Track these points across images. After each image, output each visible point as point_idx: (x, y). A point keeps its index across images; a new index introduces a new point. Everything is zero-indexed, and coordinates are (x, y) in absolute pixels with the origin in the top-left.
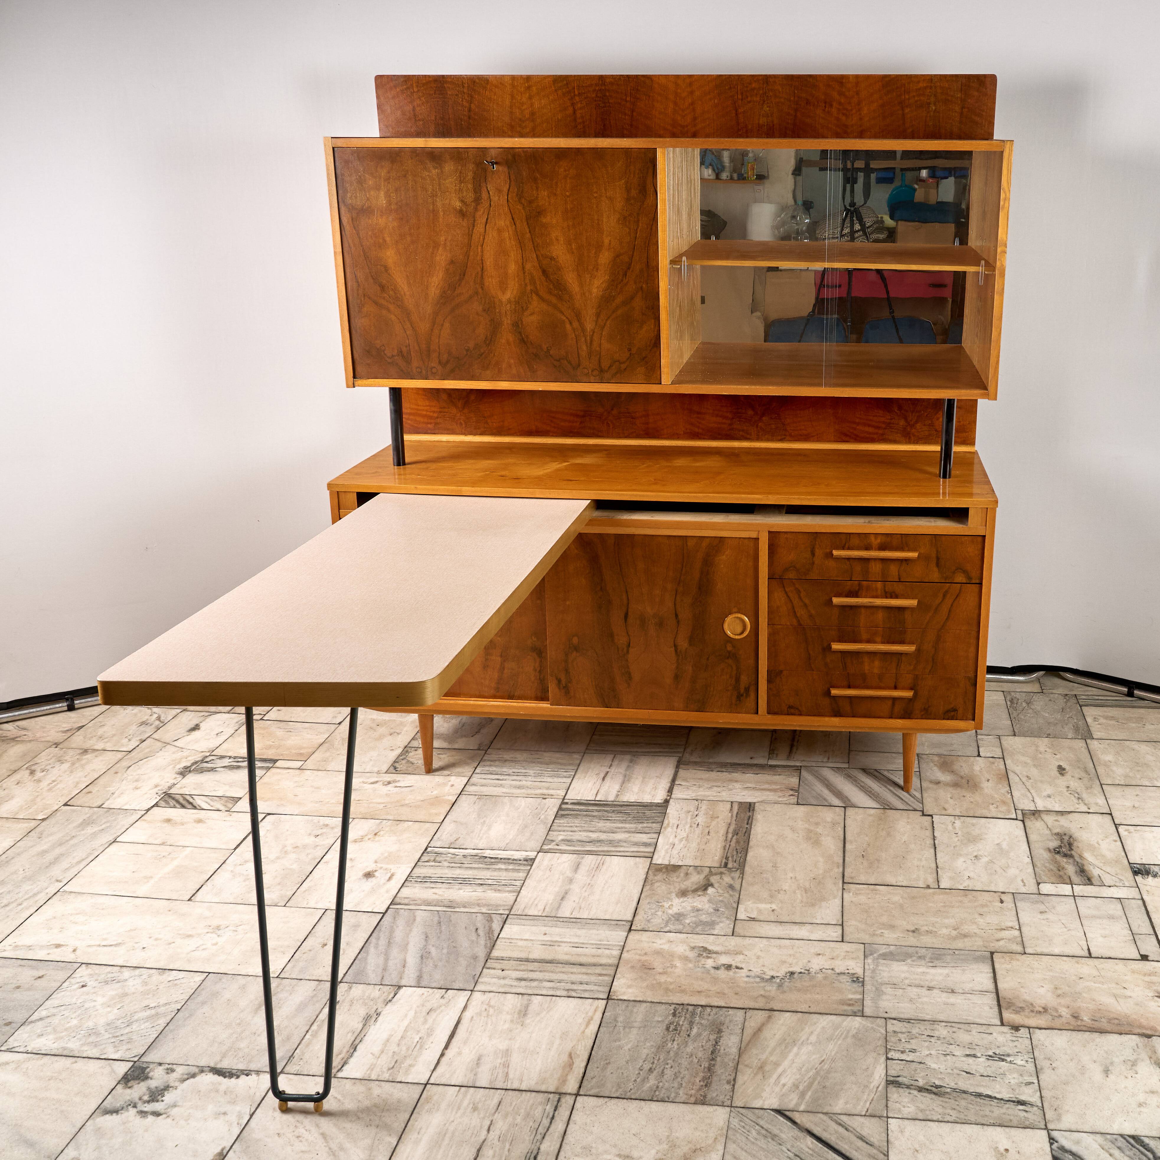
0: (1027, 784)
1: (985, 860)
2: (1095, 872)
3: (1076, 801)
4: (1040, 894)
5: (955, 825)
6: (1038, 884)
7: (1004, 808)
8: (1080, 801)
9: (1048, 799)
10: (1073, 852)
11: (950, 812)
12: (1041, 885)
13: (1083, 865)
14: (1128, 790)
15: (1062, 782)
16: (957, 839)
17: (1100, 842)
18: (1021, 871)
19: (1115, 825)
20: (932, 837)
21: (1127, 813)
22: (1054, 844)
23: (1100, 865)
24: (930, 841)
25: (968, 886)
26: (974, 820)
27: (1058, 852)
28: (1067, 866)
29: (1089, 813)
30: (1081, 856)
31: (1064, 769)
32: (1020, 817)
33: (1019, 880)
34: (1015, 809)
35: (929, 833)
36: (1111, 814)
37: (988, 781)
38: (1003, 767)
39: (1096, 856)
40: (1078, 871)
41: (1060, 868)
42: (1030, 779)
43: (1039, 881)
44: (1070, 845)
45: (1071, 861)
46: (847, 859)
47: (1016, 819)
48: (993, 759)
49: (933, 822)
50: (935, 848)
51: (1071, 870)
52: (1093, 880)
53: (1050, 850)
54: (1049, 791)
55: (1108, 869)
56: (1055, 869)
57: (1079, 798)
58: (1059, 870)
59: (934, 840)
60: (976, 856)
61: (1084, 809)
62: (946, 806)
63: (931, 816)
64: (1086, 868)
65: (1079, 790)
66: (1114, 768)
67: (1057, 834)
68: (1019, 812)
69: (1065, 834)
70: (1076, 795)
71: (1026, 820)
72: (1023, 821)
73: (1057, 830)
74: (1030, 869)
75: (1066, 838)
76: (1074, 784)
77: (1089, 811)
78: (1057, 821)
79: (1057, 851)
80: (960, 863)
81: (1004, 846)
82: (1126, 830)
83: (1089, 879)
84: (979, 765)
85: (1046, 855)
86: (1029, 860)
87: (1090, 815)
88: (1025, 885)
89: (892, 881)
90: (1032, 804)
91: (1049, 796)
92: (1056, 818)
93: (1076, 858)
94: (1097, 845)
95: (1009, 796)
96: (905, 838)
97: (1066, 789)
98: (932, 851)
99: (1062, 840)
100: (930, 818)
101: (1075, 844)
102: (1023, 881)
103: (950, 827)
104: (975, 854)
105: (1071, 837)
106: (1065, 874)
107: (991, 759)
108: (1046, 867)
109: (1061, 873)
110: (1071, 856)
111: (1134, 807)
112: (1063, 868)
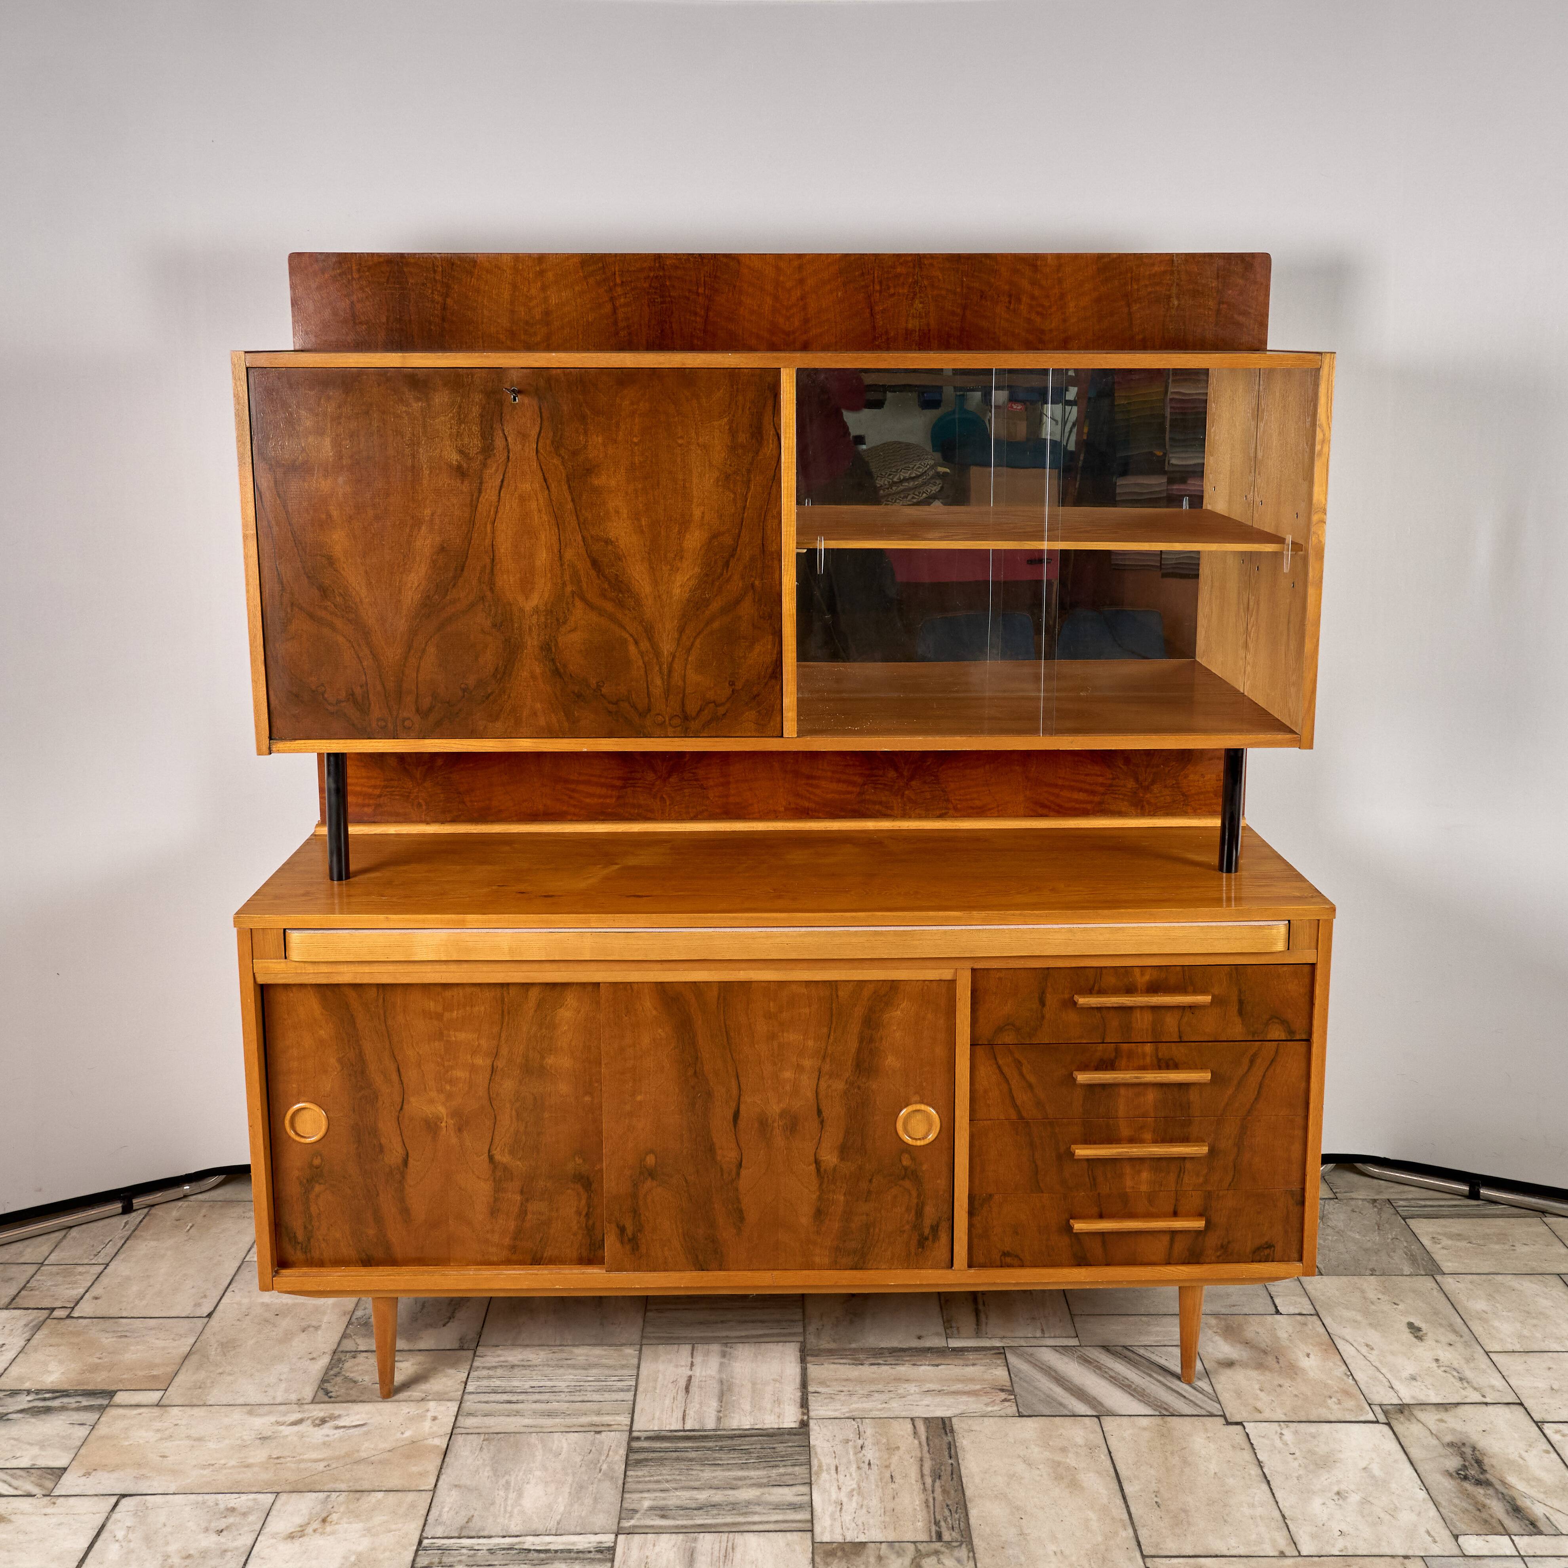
0: (1372, 1358)
1: (1354, 1498)
2: (1538, 1510)
3: (1458, 1384)
4: (1465, 1556)
5: (1285, 1438)
6: (1456, 1537)
7: (1350, 1404)
8: (1466, 1385)
9: (1414, 1383)
10: (1488, 1476)
11: (1267, 1415)
12: (1461, 1539)
13: (1514, 1499)
14: (1533, 1360)
15: (1425, 1352)
16: (1296, 1464)
17: (1525, 1455)
18: (1419, 1514)
19: (1536, 1423)
20: (1257, 1462)
21: (1546, 1400)
22: (1453, 1463)
23: (1541, 1497)
24: (1255, 1471)
25: (1346, 1548)
26: (1312, 1428)
27: (1466, 1478)
28: (1488, 1502)
29: (1486, 1404)
30: (1504, 1483)
31: (1419, 1329)
32: (1382, 1418)
33: (1422, 1531)
34: (1370, 1405)
35: (1247, 1455)
36: (1521, 1404)
37: (1308, 1355)
38: (1322, 1330)
39: (1528, 1481)
40: (1510, 1509)
41: (1480, 1507)
42: (1372, 1349)
43: (1456, 1532)
44: (1479, 1462)
45: (1491, 1491)
46: (1133, 1510)
47: (1377, 1422)
48: (1303, 1317)
49: (1247, 1435)
50: (1268, 1482)
51: (1497, 1508)
52: (1539, 1524)
53: (1451, 1475)
54: (1410, 1368)
55: (1557, 1504)
56: (1471, 1508)
57: (1461, 1379)
58: (1479, 1510)
59: (1261, 1468)
60: (1338, 1493)
61: (1476, 1397)
62: (1259, 1405)
63: (1240, 1423)
64: (1519, 1503)
65: (1456, 1365)
66: (1496, 1323)
67: (1451, 1445)
68: (1377, 1409)
69: (1464, 1444)
70: (1455, 1374)
71: (1394, 1423)
72: (1388, 1424)
73: (1448, 1438)
74: (1433, 1512)
75: (1468, 1451)
76: (1446, 1355)
77: (1485, 1400)
78: (1441, 1421)
79: (1462, 1475)
80: (1317, 1507)
81: (1376, 1471)
82: (1557, 1432)
83: (1533, 1524)
84: (1283, 1327)
85: (1448, 1484)
86: (1423, 1494)
87: (1490, 1408)
88: (1435, 1542)
89: (1219, 1546)
90: (1392, 1393)
91: (1413, 1378)
92: (1438, 1417)
93: (1497, 1487)
94: (1521, 1462)
95: (1350, 1380)
96: (1213, 1467)
97: (1434, 1365)
98: (1265, 1487)
99: (1462, 1455)
100: (1239, 1427)
101: (1486, 1461)
102: (1428, 1532)
103: (1279, 1444)
104: (1336, 1489)
105: (1474, 1449)
106: (1491, 1516)
107: (1299, 1317)
108: (1456, 1506)
109: (1484, 1515)
110: (1487, 1484)
111: (1552, 1389)
112: (1484, 1506)
